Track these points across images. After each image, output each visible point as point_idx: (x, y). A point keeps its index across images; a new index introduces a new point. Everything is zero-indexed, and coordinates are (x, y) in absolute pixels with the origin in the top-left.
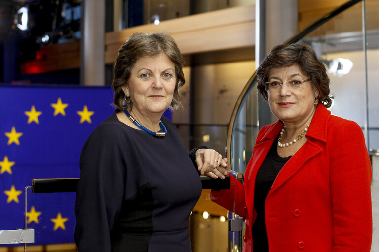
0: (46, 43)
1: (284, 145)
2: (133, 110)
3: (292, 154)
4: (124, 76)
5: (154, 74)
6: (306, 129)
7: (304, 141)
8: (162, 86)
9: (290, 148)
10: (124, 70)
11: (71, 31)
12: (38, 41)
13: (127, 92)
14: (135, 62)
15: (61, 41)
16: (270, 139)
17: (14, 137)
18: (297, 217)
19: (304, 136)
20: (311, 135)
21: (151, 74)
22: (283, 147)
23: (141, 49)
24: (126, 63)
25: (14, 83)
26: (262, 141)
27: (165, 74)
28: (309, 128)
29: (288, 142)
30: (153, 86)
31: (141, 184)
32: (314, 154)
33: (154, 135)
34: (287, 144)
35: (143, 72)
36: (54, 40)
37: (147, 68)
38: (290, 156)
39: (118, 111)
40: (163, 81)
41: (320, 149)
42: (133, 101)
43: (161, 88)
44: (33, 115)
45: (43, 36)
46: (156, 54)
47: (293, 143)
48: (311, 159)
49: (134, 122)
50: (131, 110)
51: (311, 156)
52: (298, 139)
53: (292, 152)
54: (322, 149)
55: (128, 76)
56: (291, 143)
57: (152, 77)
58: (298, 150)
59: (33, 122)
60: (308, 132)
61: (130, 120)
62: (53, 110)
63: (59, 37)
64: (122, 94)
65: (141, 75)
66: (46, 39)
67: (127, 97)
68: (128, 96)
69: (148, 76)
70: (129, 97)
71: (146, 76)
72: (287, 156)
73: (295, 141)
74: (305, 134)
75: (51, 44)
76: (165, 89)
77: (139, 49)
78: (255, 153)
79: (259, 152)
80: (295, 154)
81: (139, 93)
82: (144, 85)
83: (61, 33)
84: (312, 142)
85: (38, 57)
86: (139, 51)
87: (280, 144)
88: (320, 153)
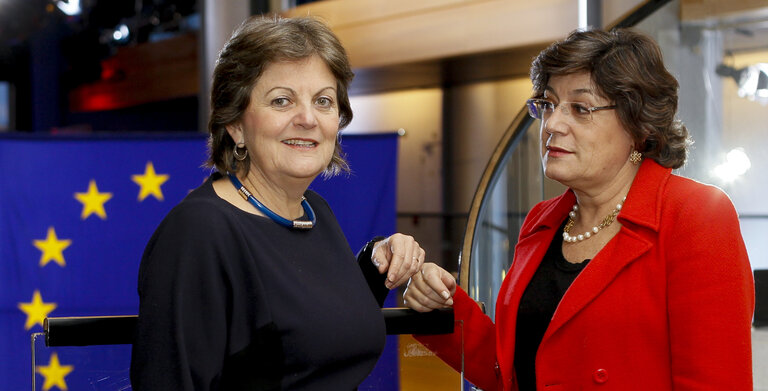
0: (121, 43)
1: (575, 239)
2: (250, 174)
3: (591, 256)
4: (235, 104)
5: (300, 97)
6: (619, 207)
7: (614, 228)
8: (316, 123)
9: (586, 243)
10: (235, 91)
11: (178, 16)
12: (104, 39)
13: (239, 138)
14: (260, 73)
15: (156, 38)
16: (549, 228)
17: (52, 249)
18: (601, 384)
19: (615, 219)
20: (630, 217)
21: (292, 98)
22: (572, 242)
23: (275, 46)
24: (239, 77)
25: (56, 132)
26: (533, 232)
27: (318, 99)
28: (625, 204)
29: (583, 233)
30: (297, 121)
31: (260, 324)
32: (635, 255)
33: (288, 226)
34: (581, 237)
35: (277, 94)
36: (139, 35)
37: (283, 86)
38: (587, 261)
39: (217, 177)
40: (317, 113)
41: (647, 244)
42: (251, 154)
43: (313, 127)
44: (93, 201)
45: (115, 27)
46: (304, 57)
47: (593, 234)
48: (628, 266)
49: (249, 200)
50: (246, 175)
51: (628, 260)
52: (602, 227)
53: (590, 252)
54: (651, 245)
55: (245, 103)
56: (588, 234)
57: (294, 104)
58: (602, 247)
59: (94, 216)
60: (622, 210)
61: (242, 194)
62: (137, 188)
63: (150, 28)
64: (228, 142)
65: (273, 101)
66: (122, 33)
67: (238, 149)
68: (241, 146)
69: (285, 102)
70: (244, 149)
71: (282, 102)
72: (581, 261)
73: (596, 229)
74: (617, 214)
75: (133, 44)
76: (321, 127)
77: (270, 48)
78: (518, 258)
79: (526, 254)
80: (596, 257)
81: (267, 135)
82: (278, 119)
83: (155, 20)
84: (630, 232)
85: (107, 73)
86: (269, 50)
87: (566, 236)
88: (647, 253)
